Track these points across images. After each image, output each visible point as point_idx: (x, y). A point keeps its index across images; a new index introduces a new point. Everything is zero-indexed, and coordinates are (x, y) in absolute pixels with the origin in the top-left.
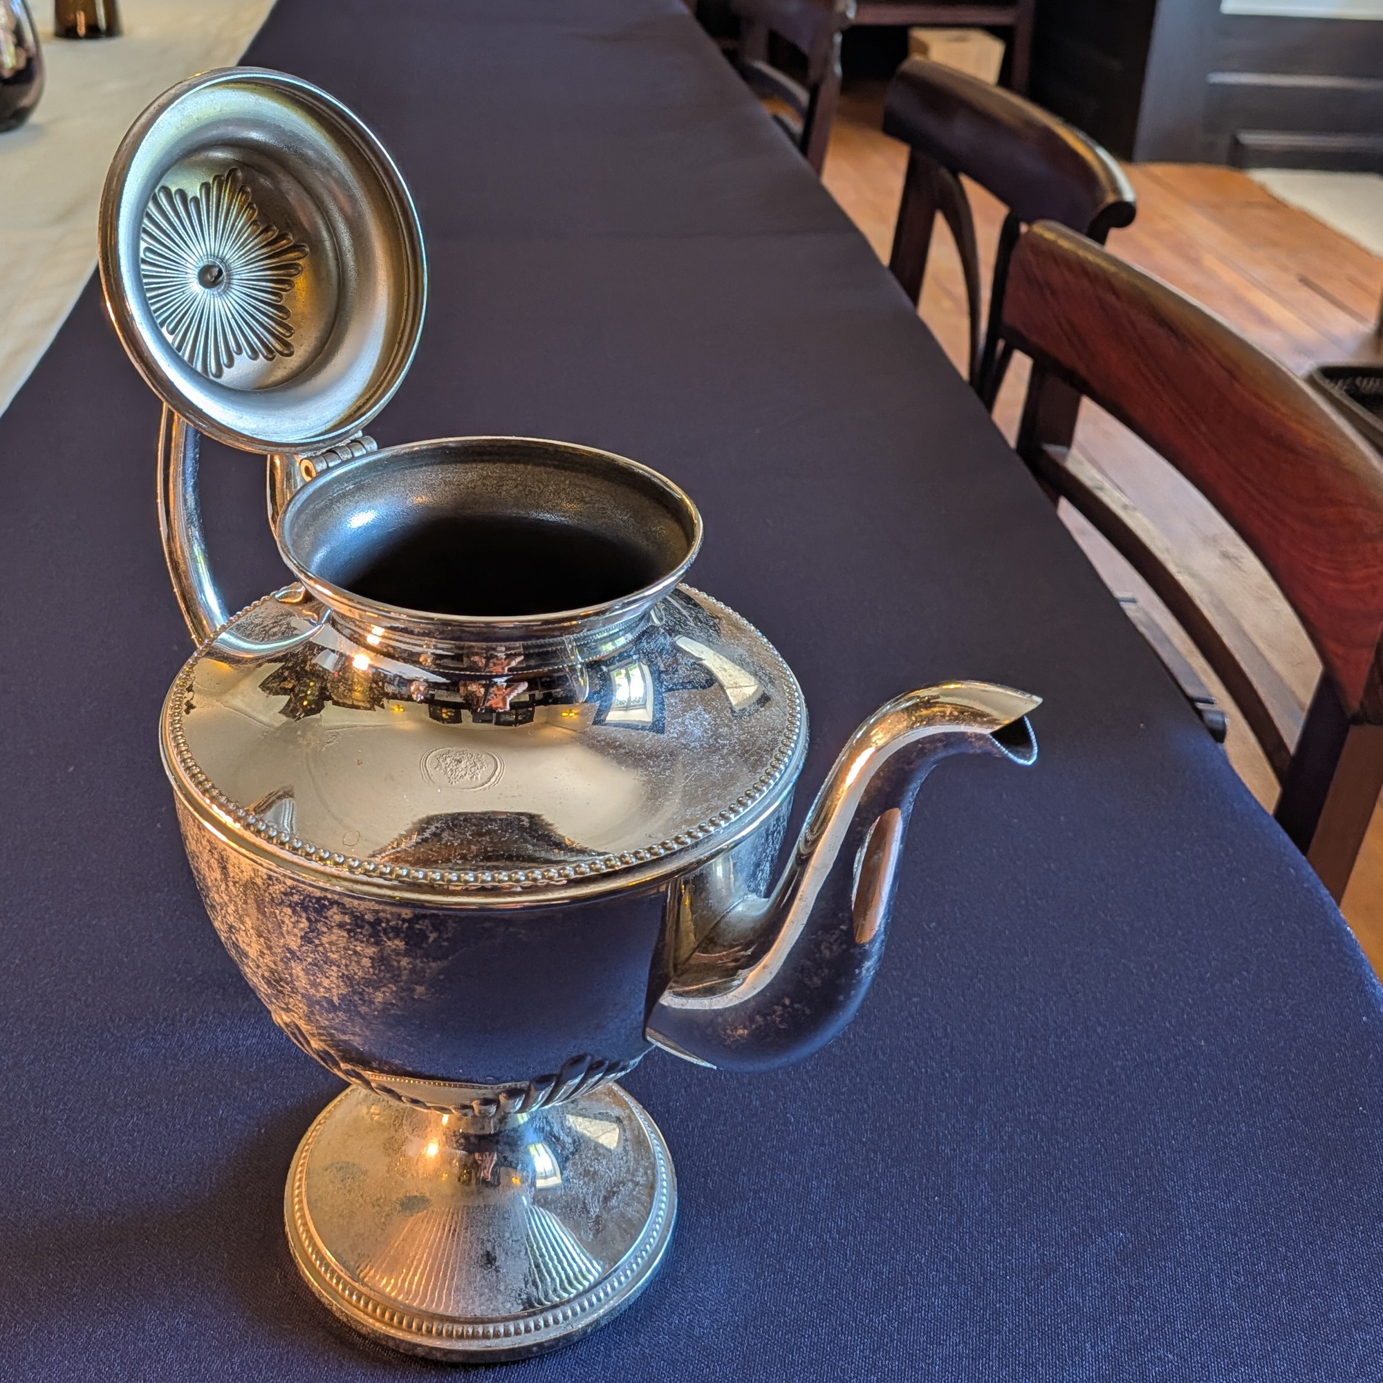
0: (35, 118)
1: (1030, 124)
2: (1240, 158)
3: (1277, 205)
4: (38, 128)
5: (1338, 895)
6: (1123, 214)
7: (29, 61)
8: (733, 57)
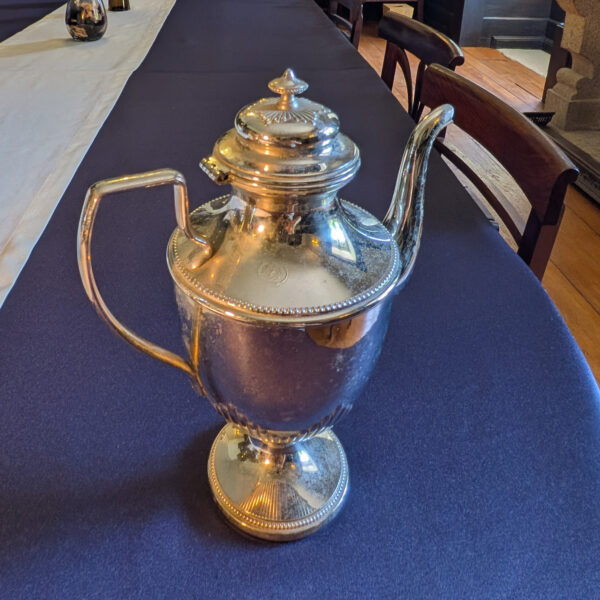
0: (105, 36)
1: (428, 32)
2: (494, 44)
3: (507, 60)
4: (105, 39)
5: (540, 278)
6: (460, 61)
7: (103, 18)
8: (327, 13)
